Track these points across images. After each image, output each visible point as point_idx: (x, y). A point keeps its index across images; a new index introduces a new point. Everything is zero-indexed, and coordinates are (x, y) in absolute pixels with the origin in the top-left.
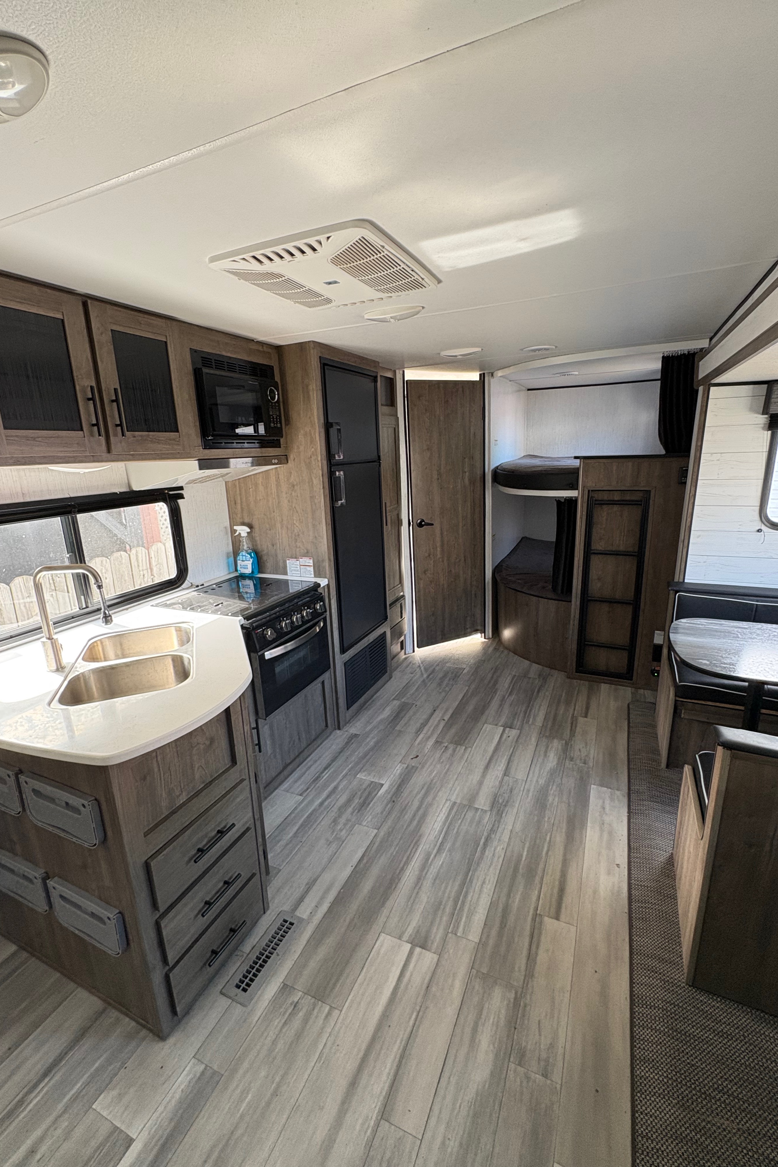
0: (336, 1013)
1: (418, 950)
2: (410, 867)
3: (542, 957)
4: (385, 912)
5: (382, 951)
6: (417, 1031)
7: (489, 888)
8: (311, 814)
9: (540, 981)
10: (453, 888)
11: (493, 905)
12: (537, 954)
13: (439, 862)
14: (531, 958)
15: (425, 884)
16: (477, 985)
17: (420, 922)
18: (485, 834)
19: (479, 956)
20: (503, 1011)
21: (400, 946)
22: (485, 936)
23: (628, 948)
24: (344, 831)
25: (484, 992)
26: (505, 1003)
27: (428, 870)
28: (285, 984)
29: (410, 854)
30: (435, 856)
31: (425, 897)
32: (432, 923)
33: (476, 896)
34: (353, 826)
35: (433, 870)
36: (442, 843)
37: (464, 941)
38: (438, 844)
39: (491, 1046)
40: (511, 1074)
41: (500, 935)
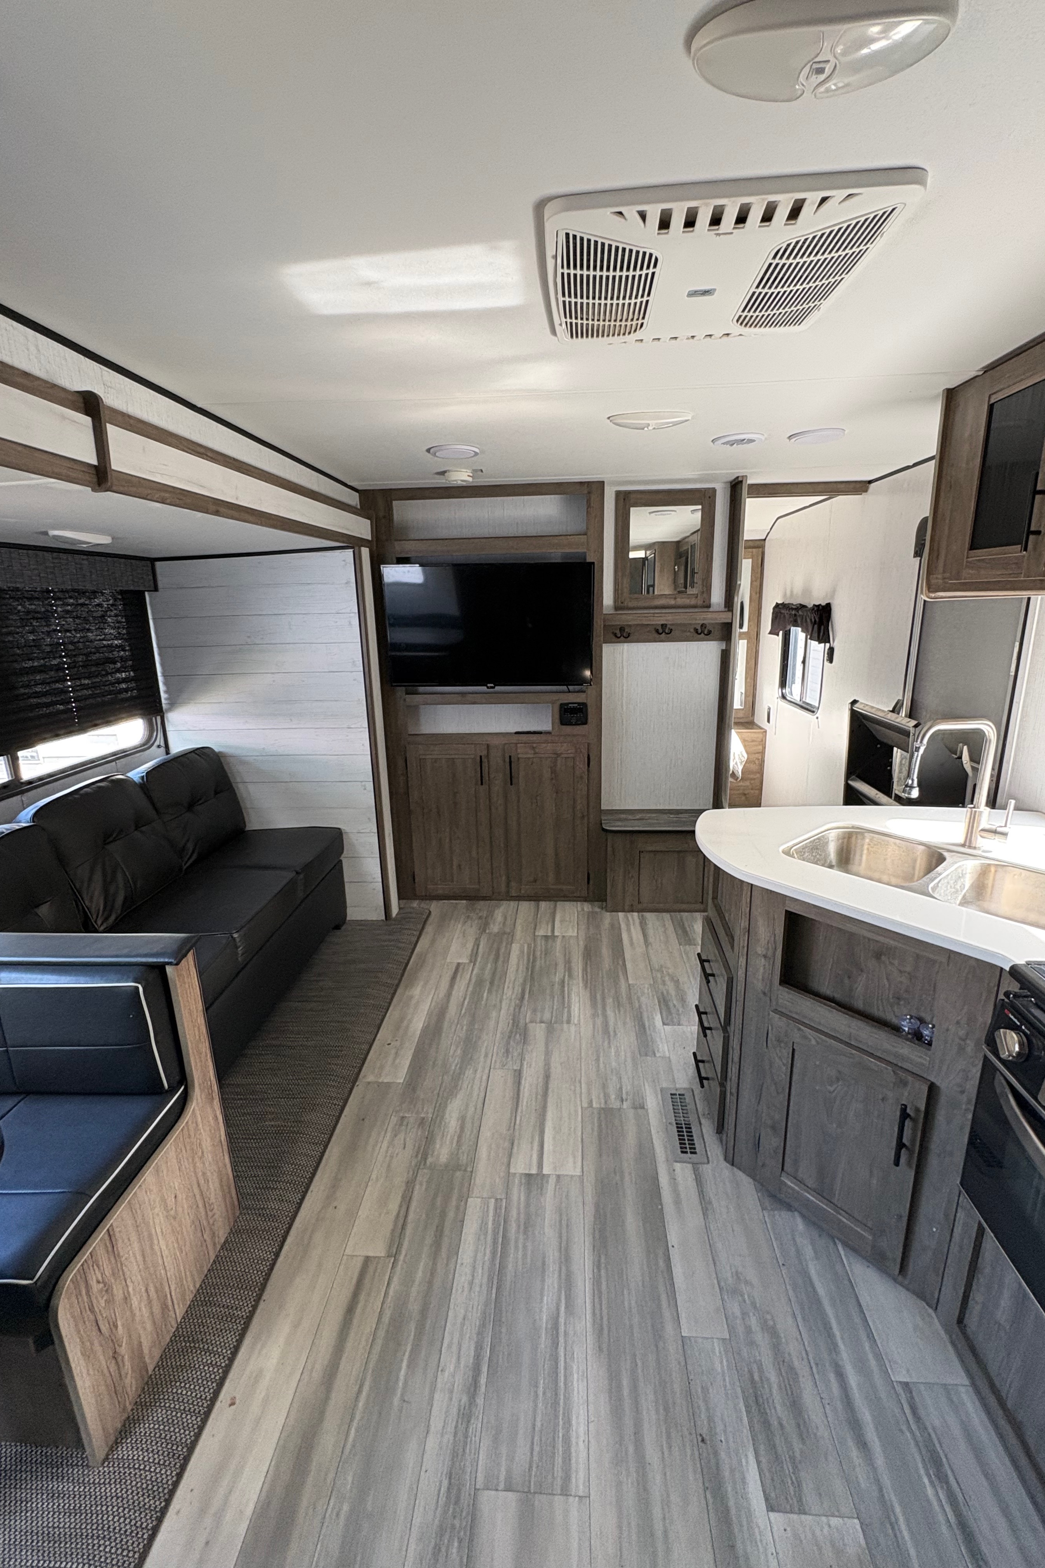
0: (585, 1105)
1: (534, 1171)
2: (589, 1275)
3: (394, 1205)
4: (590, 1198)
5: (571, 1160)
6: (511, 1114)
7: (462, 1278)
8: (830, 1335)
9: (399, 1181)
10: (514, 1257)
11: (455, 1251)
12: (400, 1206)
13: (548, 1300)
14: (407, 1200)
15: (557, 1254)
16: (464, 1159)
17: (542, 1200)
18: (480, 1401)
19: (466, 1185)
20: (438, 1146)
21: (555, 1168)
22: (462, 1209)
23: (286, 1248)
24: (738, 1313)
25: (457, 1154)
26: (436, 1153)
27: (560, 1275)
28: (643, 1108)
29: (600, 1298)
30: (558, 1309)
31: (548, 1233)
32: (528, 1205)
33: (480, 1255)
34: (731, 1329)
35: (552, 1281)
36: (555, 1344)
37: (485, 1195)
38: (561, 1340)
39: (447, 1121)
40: (431, 1110)
41: (443, 1215)
